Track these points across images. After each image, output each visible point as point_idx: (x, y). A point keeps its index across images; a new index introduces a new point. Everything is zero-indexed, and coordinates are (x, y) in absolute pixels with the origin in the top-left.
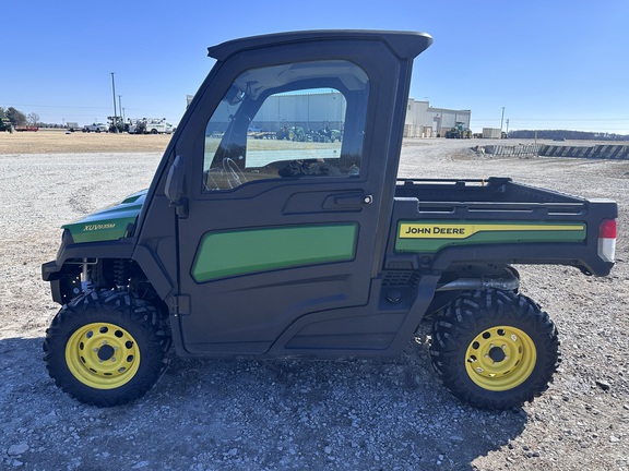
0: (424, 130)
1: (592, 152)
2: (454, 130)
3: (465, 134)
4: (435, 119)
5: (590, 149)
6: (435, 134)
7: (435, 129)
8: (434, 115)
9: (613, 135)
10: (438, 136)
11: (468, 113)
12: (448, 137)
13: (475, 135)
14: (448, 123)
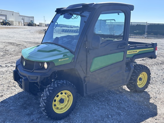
0: (19, 23)
1: (76, 31)
2: (30, 23)
3: (34, 25)
4: (22, 19)
5: (75, 30)
6: (23, 24)
7: (22, 22)
8: (22, 18)
9: (74, 26)
10: (24, 25)
11: (33, 17)
12: (28, 26)
13: (37, 25)
14: (27, 21)
